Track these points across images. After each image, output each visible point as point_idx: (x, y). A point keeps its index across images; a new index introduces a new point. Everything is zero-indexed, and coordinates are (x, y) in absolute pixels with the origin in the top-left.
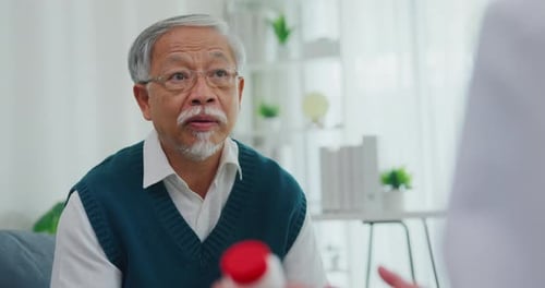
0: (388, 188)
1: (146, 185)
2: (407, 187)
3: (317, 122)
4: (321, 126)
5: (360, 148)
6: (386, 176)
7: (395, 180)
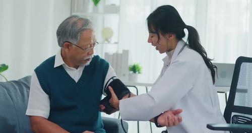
0: (132, 72)
1: (55, 67)
2: (139, 73)
3: (107, 40)
4: (109, 42)
5: (121, 55)
6: (131, 67)
7: (134, 69)
